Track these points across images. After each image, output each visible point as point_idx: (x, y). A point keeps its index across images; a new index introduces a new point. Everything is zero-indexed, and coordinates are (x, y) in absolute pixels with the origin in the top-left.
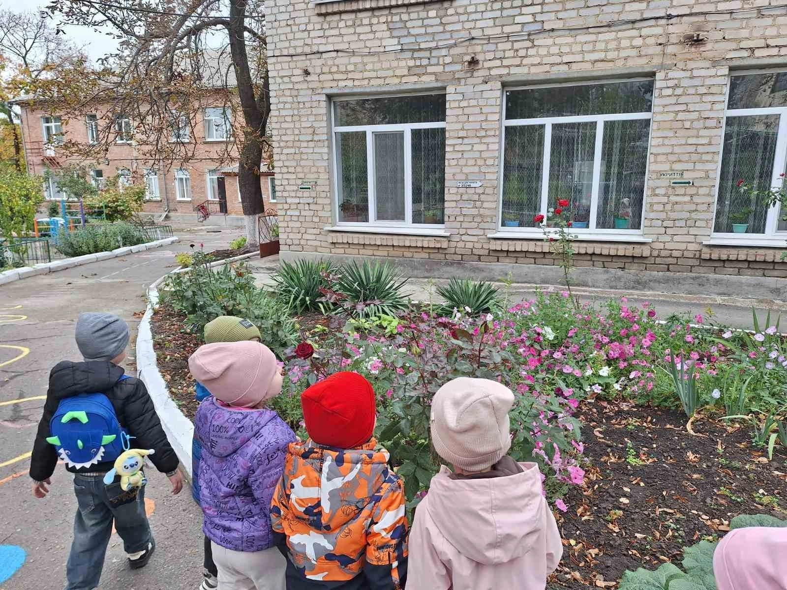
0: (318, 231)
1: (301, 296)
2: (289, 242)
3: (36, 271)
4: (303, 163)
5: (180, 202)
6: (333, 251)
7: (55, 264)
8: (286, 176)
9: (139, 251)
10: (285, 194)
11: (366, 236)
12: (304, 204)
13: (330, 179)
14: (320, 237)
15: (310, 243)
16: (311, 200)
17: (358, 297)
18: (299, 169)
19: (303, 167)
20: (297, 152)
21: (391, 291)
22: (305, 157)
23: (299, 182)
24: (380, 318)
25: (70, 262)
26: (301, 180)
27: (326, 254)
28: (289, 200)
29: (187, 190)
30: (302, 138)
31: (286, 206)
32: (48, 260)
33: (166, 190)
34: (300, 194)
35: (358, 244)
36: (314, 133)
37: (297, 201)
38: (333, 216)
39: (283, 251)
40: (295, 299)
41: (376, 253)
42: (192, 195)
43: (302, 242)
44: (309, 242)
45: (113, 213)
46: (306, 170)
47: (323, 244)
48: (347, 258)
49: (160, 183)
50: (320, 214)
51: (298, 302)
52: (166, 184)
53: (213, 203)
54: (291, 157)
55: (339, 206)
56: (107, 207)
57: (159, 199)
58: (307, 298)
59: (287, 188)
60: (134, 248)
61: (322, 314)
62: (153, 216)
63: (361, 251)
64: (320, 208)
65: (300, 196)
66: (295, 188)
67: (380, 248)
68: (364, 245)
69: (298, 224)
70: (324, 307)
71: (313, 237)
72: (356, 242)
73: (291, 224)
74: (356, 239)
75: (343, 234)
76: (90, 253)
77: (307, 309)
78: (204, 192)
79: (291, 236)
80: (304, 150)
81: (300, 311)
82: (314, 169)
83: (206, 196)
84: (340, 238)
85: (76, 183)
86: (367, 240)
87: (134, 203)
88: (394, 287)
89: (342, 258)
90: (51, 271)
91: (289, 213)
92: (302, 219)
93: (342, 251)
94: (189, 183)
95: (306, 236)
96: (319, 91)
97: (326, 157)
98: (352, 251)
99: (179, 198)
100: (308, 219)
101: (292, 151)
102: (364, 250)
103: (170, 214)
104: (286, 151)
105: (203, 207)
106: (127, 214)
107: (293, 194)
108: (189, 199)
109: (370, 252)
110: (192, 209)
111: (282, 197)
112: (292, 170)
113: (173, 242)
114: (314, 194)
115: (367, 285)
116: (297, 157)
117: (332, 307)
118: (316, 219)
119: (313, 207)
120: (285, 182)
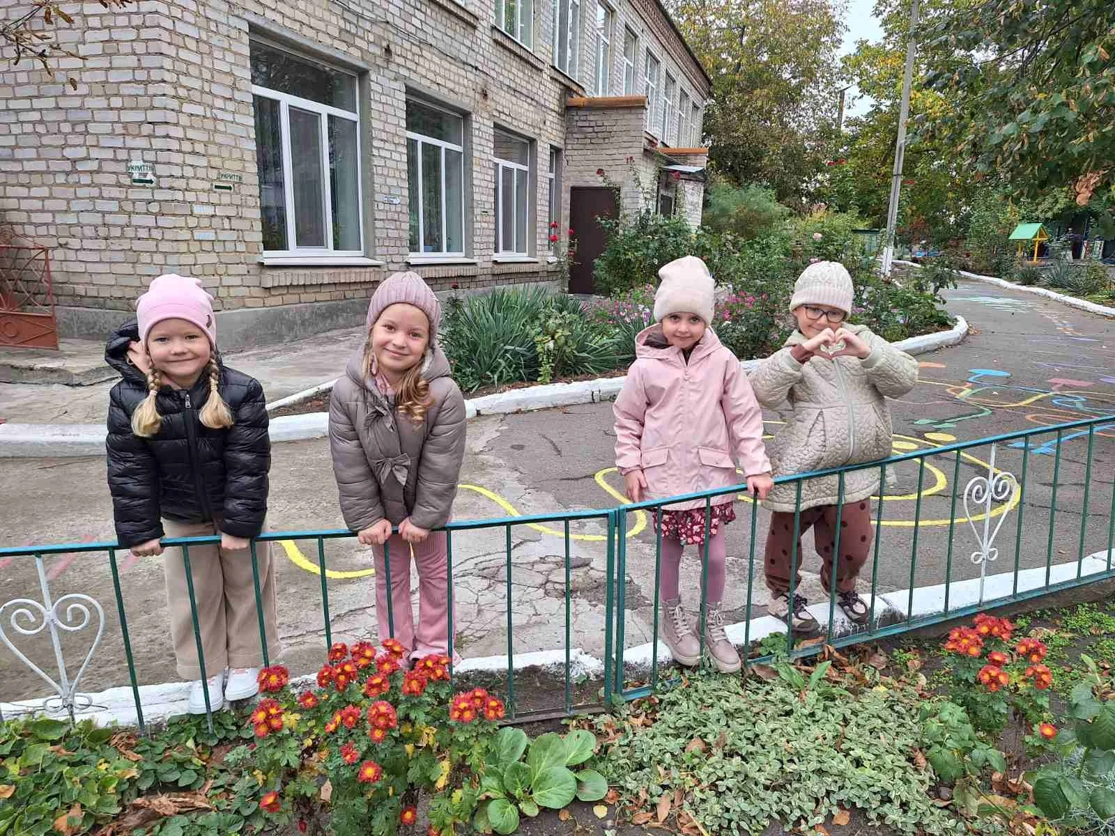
0: (243, 269)
4: (218, 138)
6: (267, 302)
8: (190, 160)
10: (190, 197)
12: (222, 218)
14: (247, 280)
16: (232, 212)
18: (213, 149)
19: (219, 146)
20: (209, 115)
22: (221, 127)
23: (214, 174)
26: (215, 171)
27: (257, 308)
28: (197, 210)
30: (216, 89)
31: (192, 222)
34: (214, 198)
36: (234, 87)
37: (210, 210)
43: (222, 292)
44: (232, 290)
46: (224, 153)
47: (254, 292)
50: (247, 237)
54: (197, 122)
59: (194, 184)
64: (247, 225)
65: (216, 201)
66: (207, 185)
69: (213, 258)
73: (201, 259)
82: (236, 154)
89: (280, 312)
91: (197, 235)
92: (218, 247)
93: (279, 300)
95: (226, 281)
96: (240, 12)
98: (291, 298)
100: (228, 247)
101: (199, 110)
104: (188, 108)
111: (184, 201)
114: (236, 200)
116: (209, 124)
118: (241, 247)
119: (236, 224)
120: (189, 172)
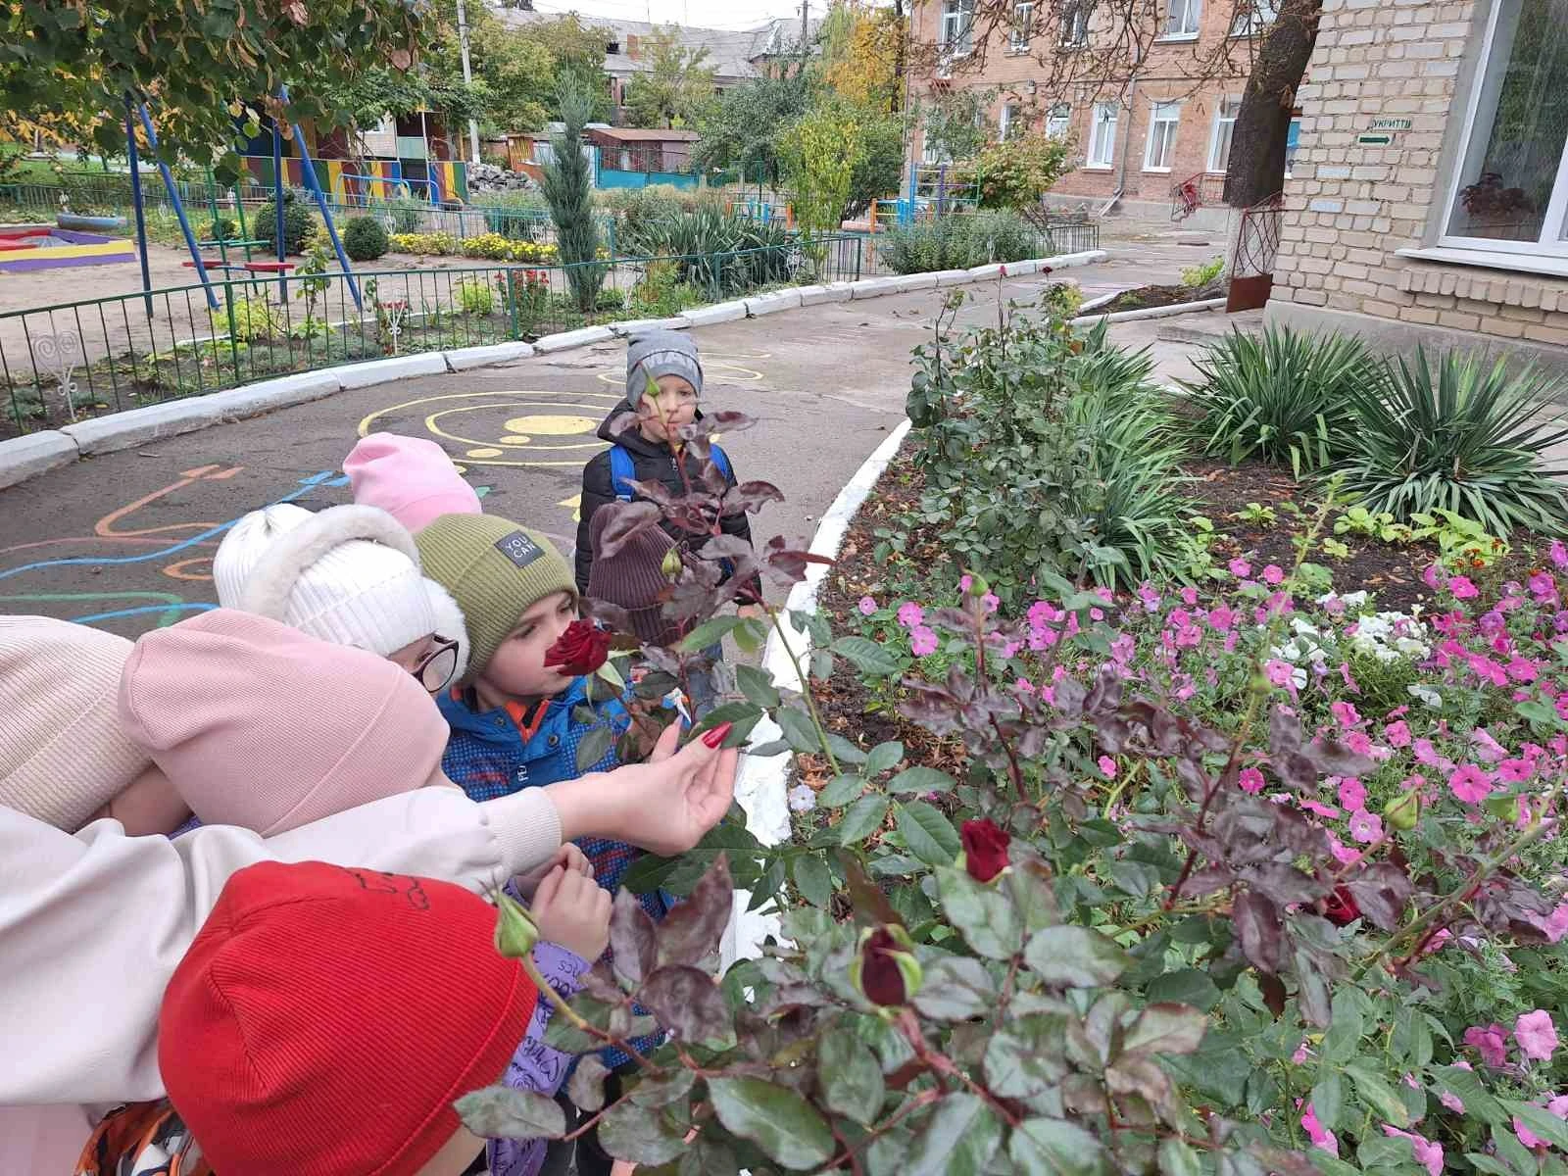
0: (1375, 257)
1: (1249, 422)
2: (1297, 279)
3: (829, 294)
4: (1386, 70)
5: (1148, 175)
6: (1406, 313)
7: (865, 284)
8: (1333, 107)
9: (1020, 275)
10: (1318, 156)
11: (1515, 281)
12: (1361, 183)
13: (1451, 117)
14: (1377, 275)
15: (1347, 285)
16: (1380, 174)
17: (1401, 450)
18: (1371, 88)
19: (1384, 80)
20: (1379, 39)
21: (1514, 450)
22: (1396, 52)
23: (1362, 123)
24: (1441, 521)
25: (887, 284)
26: (1368, 117)
27: (1384, 318)
28: (1324, 172)
29: (1167, 150)
31: (1313, 187)
32: (854, 277)
33: (1127, 149)
34: (1355, 156)
35: (1485, 302)
37: (1343, 172)
38: (1431, 221)
39: (1278, 302)
40: (1233, 426)
41: (1532, 332)
42: (1174, 161)
43: (1331, 283)
44: (1346, 283)
45: (994, 193)
46: (1391, 90)
47: (1385, 293)
48: (1439, 337)
49: (1118, 133)
50: (1397, 211)
51: (1237, 435)
52: (1129, 135)
53: (1212, 179)
54: (1358, 55)
55: (1461, 193)
56: (987, 179)
57: (1109, 167)
58: (1264, 429)
59: (1330, 139)
60: (1011, 267)
61: (1291, 475)
62: (1089, 204)
63: (1489, 324)
64: (1403, 193)
65: (1356, 160)
66: (1349, 138)
67: (1550, 321)
68: (1501, 306)
69: (1331, 236)
70: (1303, 458)
71: (1361, 272)
72: (1478, 295)
73: (1313, 235)
74: (1479, 287)
75: (1446, 270)
76: (931, 269)
77: (1258, 455)
78: (1198, 155)
79: (1306, 265)
80: (1398, 34)
81: (1238, 455)
82: (1413, 86)
83: (1203, 165)
84: (1433, 280)
85: (958, 130)
86: (1516, 292)
87: (1038, 172)
88: (1529, 441)
89: (1426, 335)
90: (854, 297)
91: (1315, 205)
92: (1343, 222)
93: (1432, 316)
94: (1176, 134)
95: (1342, 269)
97: (1456, 50)
98: (1463, 319)
99: (1147, 168)
100: (1362, 223)
101: (1366, 37)
102: (1496, 321)
103: (1123, 202)
104: (1348, 38)
105: (1189, 188)
106: (1021, 196)
107: (1337, 155)
108: (1167, 170)
109: (1515, 329)
110: (1167, 192)
111: (1309, 162)
112: (1351, 90)
113: (1092, 261)
114: (1393, 156)
115: (1442, 420)
116: (1376, 53)
117: (1324, 461)
118: (1381, 226)
119: (1381, 191)
120: (1326, 124)
